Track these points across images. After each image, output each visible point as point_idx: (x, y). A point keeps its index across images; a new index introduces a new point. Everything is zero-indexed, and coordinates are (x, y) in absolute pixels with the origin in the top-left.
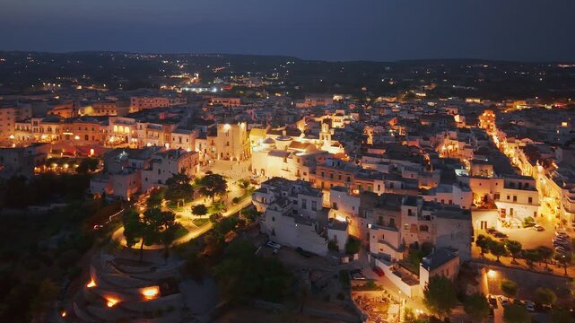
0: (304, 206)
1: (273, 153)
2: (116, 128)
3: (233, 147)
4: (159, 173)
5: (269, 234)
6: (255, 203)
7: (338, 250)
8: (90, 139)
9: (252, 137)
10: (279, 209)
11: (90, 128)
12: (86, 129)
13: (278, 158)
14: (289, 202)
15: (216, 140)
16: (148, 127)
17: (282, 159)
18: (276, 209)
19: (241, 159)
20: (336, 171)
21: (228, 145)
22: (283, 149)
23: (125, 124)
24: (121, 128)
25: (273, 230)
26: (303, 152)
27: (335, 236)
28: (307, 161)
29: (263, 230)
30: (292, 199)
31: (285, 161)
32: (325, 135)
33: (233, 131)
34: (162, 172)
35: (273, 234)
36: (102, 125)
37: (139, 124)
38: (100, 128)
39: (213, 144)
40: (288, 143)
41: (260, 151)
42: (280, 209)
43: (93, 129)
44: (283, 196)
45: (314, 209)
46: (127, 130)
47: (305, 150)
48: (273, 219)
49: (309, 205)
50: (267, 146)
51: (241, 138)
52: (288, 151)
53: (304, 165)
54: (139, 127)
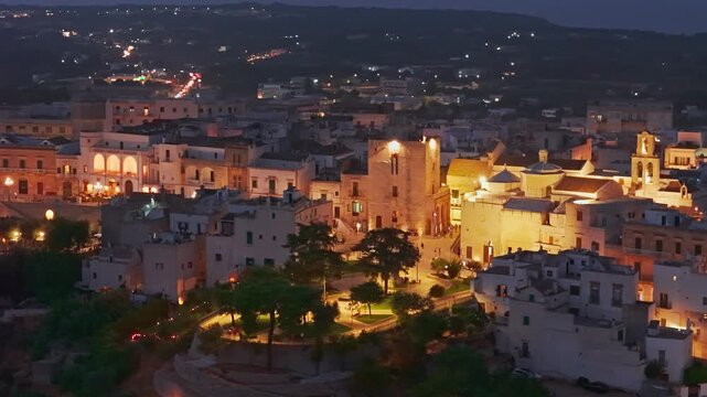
0: (595, 298)
1: (516, 203)
2: (98, 162)
3: (408, 201)
4: (250, 240)
5: (515, 354)
6: (480, 299)
7: (666, 377)
8: (32, 190)
9: (453, 181)
10: (540, 298)
11: (31, 163)
12: (22, 164)
13: (526, 215)
14: (561, 290)
15: (365, 183)
16: (186, 155)
17: (537, 217)
18: (532, 298)
19: (428, 232)
20: (670, 233)
21: (395, 194)
22: (539, 195)
23: (122, 149)
24: (114, 162)
25: (526, 346)
26: (590, 198)
27: (662, 353)
28: (601, 216)
29: (500, 347)
30: (567, 283)
31: (546, 222)
32: (645, 162)
33: (408, 158)
34: (255, 237)
35: (525, 353)
36: (61, 153)
37: (161, 149)
38: (59, 163)
39: (355, 194)
40: (554, 179)
41: (482, 202)
42: (542, 300)
43: (40, 165)
44: (546, 277)
45: (617, 303)
46: (131, 164)
47: (594, 195)
48: (526, 321)
49: (606, 294)
50: (500, 188)
51: (430, 177)
52: (553, 199)
53: (594, 224)
54: (162, 155)
